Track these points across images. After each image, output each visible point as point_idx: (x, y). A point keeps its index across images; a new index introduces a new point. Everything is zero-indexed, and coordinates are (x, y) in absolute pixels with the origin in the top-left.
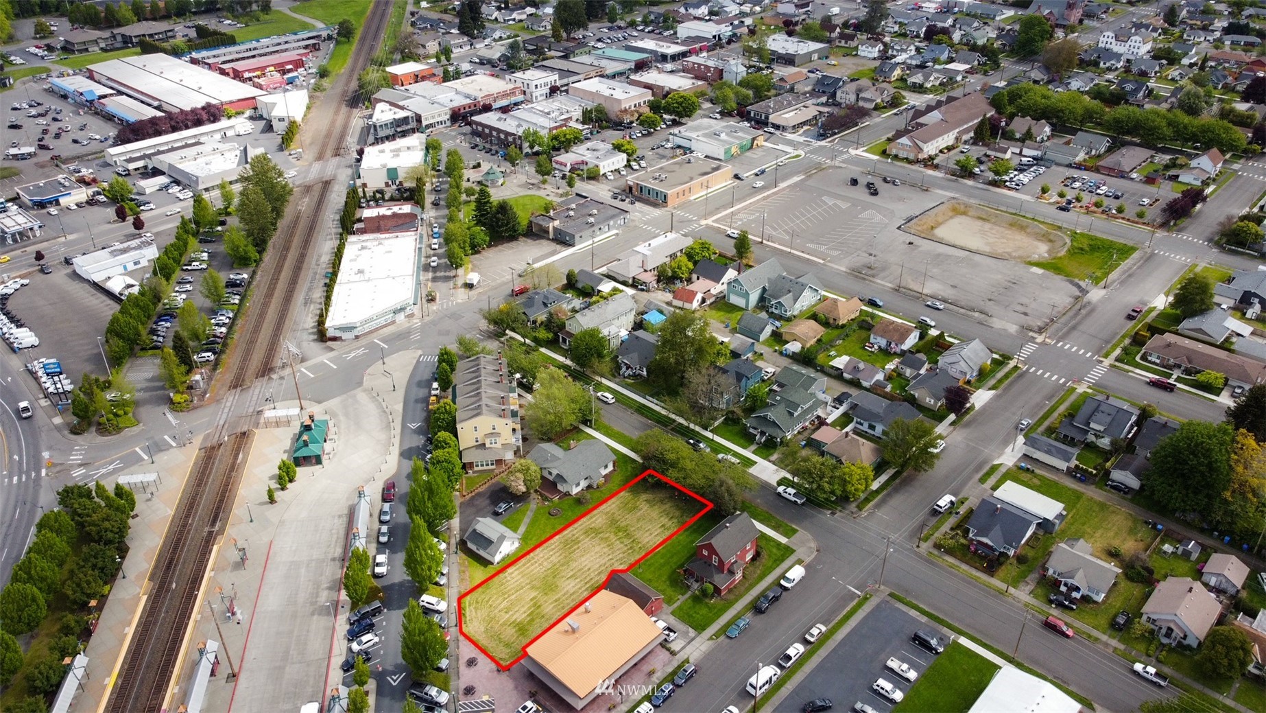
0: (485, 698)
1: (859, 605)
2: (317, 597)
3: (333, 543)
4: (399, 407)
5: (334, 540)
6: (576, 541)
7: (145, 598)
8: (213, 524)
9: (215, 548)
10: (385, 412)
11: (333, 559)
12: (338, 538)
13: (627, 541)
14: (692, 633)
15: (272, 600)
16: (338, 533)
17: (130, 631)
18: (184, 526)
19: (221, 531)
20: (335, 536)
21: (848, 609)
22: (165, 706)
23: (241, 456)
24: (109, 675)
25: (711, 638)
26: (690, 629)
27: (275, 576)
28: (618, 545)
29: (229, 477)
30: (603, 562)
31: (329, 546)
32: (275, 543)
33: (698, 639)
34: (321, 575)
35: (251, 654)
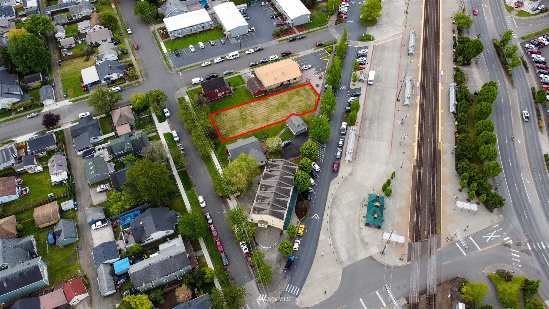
0: (316, 75)
1: (183, 69)
2: (370, 123)
3: (363, 146)
4: (322, 237)
5: (363, 148)
6: (263, 119)
7: (440, 141)
8: (420, 173)
9: (416, 158)
10: (331, 234)
11: (363, 137)
12: (361, 148)
13: (244, 114)
14: (243, 76)
15: (387, 126)
16: (361, 151)
17: (440, 128)
18: (434, 177)
19: (415, 168)
20: (362, 149)
21: (189, 69)
22: (419, 97)
23: (415, 220)
24: (442, 113)
25: (238, 73)
26: (243, 77)
27: (387, 136)
28: (248, 112)
29: (418, 205)
30: (258, 108)
31: (365, 145)
32: (389, 153)
33: (243, 73)
34: (368, 132)
35: (393, 107)
